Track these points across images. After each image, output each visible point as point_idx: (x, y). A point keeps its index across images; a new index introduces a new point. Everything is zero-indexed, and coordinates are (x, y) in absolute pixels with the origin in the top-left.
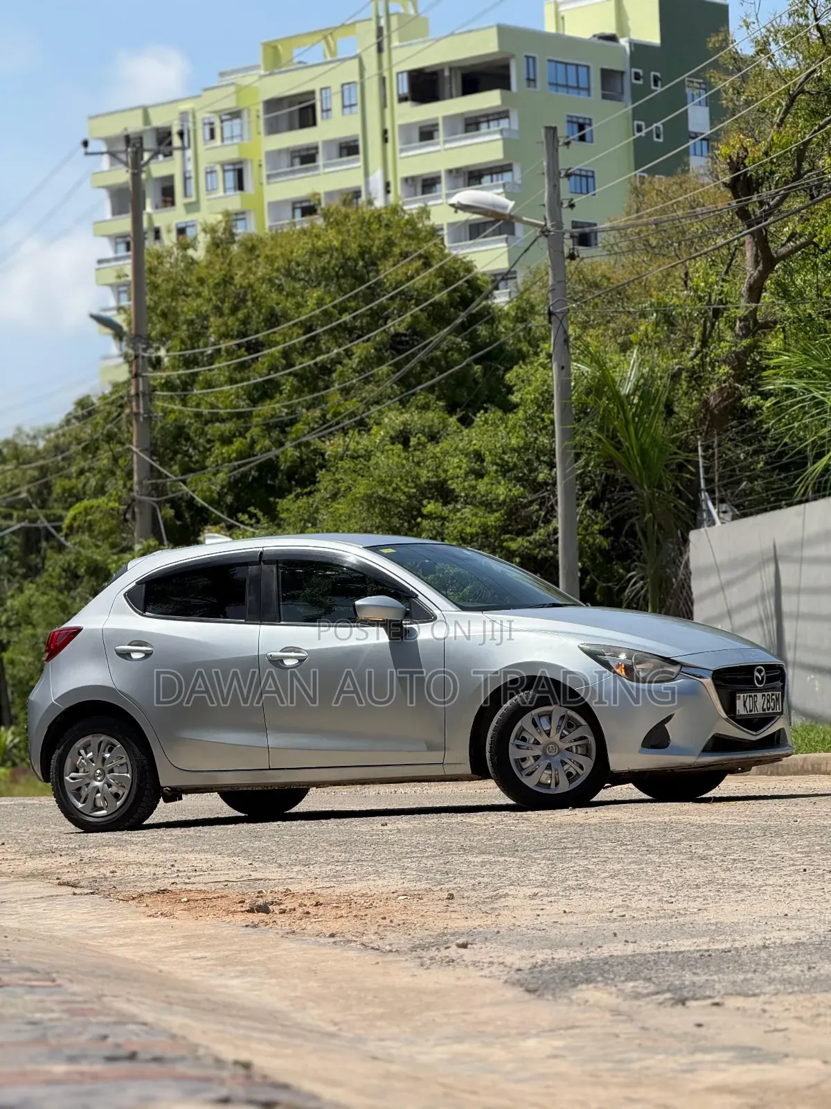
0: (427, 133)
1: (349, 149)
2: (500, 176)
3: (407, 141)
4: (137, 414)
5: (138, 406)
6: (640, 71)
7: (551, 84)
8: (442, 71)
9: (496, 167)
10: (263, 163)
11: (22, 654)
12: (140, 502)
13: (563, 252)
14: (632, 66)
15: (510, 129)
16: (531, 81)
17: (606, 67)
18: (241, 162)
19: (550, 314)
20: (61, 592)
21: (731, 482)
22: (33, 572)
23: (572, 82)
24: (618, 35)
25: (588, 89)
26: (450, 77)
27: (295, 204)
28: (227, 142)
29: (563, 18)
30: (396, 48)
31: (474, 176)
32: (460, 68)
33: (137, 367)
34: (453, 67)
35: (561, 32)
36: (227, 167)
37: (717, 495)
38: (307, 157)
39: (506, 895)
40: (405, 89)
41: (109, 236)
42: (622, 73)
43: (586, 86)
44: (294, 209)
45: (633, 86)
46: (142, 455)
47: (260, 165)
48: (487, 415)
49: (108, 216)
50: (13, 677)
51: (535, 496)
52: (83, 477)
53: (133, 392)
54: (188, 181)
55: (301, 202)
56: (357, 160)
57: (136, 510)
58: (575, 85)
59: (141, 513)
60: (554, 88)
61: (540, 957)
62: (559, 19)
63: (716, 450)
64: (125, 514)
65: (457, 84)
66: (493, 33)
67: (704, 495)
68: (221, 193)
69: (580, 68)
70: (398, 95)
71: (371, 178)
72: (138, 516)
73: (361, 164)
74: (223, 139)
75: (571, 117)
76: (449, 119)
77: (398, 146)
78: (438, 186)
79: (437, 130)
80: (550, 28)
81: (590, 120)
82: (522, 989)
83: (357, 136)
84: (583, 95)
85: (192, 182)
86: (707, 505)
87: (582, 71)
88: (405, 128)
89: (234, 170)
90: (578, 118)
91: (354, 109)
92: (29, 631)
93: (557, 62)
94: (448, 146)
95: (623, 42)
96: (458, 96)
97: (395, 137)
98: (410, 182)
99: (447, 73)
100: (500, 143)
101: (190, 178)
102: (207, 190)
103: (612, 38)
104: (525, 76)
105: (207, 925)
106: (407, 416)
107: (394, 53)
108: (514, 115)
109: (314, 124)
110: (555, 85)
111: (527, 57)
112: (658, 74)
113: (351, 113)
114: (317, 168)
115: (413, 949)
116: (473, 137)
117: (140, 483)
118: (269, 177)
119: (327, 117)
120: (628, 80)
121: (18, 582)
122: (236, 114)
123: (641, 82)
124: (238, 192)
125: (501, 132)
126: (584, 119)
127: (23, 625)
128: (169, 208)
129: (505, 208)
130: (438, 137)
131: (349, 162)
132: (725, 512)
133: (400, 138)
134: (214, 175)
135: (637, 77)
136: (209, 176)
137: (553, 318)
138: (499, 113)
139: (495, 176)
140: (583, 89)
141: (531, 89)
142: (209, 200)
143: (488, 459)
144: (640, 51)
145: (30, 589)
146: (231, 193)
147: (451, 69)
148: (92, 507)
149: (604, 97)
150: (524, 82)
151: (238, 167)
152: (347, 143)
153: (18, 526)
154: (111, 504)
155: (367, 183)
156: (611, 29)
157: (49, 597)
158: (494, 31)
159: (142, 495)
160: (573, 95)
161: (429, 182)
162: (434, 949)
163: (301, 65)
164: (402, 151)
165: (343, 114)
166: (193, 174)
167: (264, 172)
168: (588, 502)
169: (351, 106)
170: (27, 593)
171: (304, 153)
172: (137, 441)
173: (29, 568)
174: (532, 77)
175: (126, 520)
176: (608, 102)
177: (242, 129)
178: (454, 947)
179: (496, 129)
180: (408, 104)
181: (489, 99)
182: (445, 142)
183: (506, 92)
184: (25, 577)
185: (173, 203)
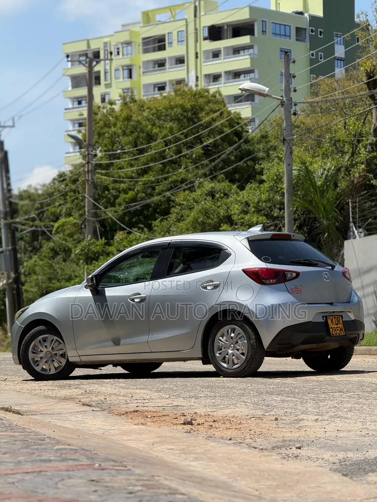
0: (216, 55)
1: (180, 61)
2: (248, 75)
3: (207, 58)
4: (88, 180)
5: (88, 177)
6: (314, 29)
7: (273, 33)
8: (224, 26)
9: (247, 71)
10: (141, 66)
11: (31, 287)
12: (88, 220)
13: (290, 112)
14: (310, 26)
15: (254, 54)
16: (264, 32)
17: (298, 26)
18: (131, 66)
19: (284, 140)
20: (50, 259)
21: (364, 218)
22: (36, 250)
23: (283, 33)
24: (304, 12)
25: (290, 36)
26: (227, 29)
27: (155, 85)
28: (125, 57)
29: (279, 4)
30: (203, 15)
31: (236, 74)
32: (232, 25)
33: (88, 159)
34: (229, 25)
35: (278, 10)
36: (125, 68)
37: (357, 224)
38: (161, 64)
39: (303, 420)
40: (206, 34)
41: (70, 98)
42: (306, 29)
43: (289, 35)
44: (155, 87)
45: (310, 34)
46: (89, 198)
47: (140, 67)
48: (251, 185)
49: (70, 89)
50: (27, 298)
51: (273, 223)
52: (60, 207)
53: (86, 170)
54: (107, 74)
55: (158, 84)
56: (184, 66)
57: (86, 224)
58: (284, 34)
59: (88, 226)
60: (274, 35)
61: (341, 455)
62: (277, 4)
63: (357, 204)
64: (81, 226)
65: (230, 33)
66: (247, 10)
67: (352, 224)
68: (121, 80)
69: (286, 26)
70: (203, 37)
71: (190, 74)
72: (87, 227)
73: (185, 68)
74: (123, 55)
75: (282, 48)
76: (226, 48)
77: (203, 60)
78: (220, 79)
79: (221, 53)
80: (273, 8)
81: (290, 50)
82: (340, 474)
83: (184, 55)
84: (287, 39)
85: (108, 74)
86: (353, 230)
87: (287, 28)
88: (206, 52)
89: (128, 69)
90: (285, 49)
91: (183, 42)
92: (35, 277)
93: (276, 24)
94: (225, 60)
95: (306, 15)
96: (230, 38)
97: (201, 56)
98: (208, 76)
99: (226, 27)
100: (249, 60)
101: (107, 72)
102: (115, 78)
103: (301, 13)
104: (261, 30)
105: (165, 431)
106: (213, 184)
107: (202, 18)
108: (256, 47)
109: (165, 49)
110: (275, 34)
111: (263, 21)
112: (322, 30)
113: (182, 44)
114: (165, 69)
115: (273, 448)
116: (236, 57)
117: (89, 211)
118: (144, 73)
119: (171, 46)
120: (308, 33)
121: (29, 254)
122: (128, 43)
123: (314, 34)
124: (129, 79)
125: (250, 55)
126: (288, 50)
127: (32, 274)
128: (98, 86)
129: (265, 91)
130: (221, 56)
131: (179, 67)
132: (361, 232)
133: (204, 56)
134: (119, 71)
135: (312, 31)
136: (116, 72)
137: (285, 142)
138: (249, 46)
139: (246, 75)
140: (288, 36)
141: (264, 36)
142: (116, 82)
143: (251, 205)
144: (314, 19)
145: (35, 258)
146: (126, 79)
147: (228, 26)
148: (66, 222)
149: (297, 40)
150: (261, 33)
151: (130, 68)
152: (180, 58)
153: (30, 229)
154: (75, 221)
155: (188, 76)
156: (300, 9)
157: (45, 262)
158: (248, 9)
159: (89, 217)
160: (283, 39)
161: (216, 77)
162: (284, 448)
163: (159, 23)
164: (204, 62)
165: (178, 45)
166: (109, 71)
167: (142, 70)
168: (297, 226)
169: (182, 41)
170: (34, 259)
171: (160, 62)
172: (88, 192)
173: (34, 248)
174: (264, 30)
175: (81, 228)
176: (299, 43)
177: (132, 50)
178: (294, 448)
179: (247, 53)
180: (207, 42)
181: (245, 40)
182: (224, 59)
183: (253, 37)
184: (31, 252)
185: (99, 84)
